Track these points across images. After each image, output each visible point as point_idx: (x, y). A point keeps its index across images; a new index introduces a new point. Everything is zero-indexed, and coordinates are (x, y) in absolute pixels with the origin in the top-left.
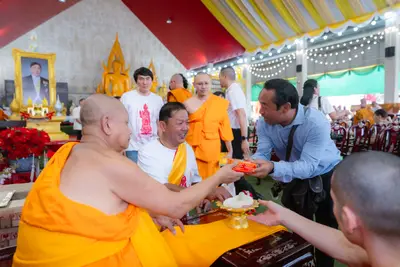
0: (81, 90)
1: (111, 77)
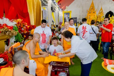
1: (90, 14)
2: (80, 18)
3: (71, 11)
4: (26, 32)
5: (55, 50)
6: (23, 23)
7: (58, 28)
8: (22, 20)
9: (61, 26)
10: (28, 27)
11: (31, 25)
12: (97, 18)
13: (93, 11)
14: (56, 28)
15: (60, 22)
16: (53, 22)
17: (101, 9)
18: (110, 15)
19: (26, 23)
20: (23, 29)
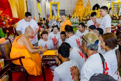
0: (70, 11)
1: (78, 6)
2: (68, 11)
3: (58, 3)
4: (9, 26)
5: (46, 45)
6: (4, 16)
7: (45, 21)
8: (2, 11)
9: (48, 19)
10: (11, 20)
11: (14, 18)
12: (85, 10)
13: (80, 3)
14: (44, 21)
15: (47, 15)
16: (39, 14)
17: (89, 1)
18: (96, 8)
19: (8, 16)
20: (4, 23)
